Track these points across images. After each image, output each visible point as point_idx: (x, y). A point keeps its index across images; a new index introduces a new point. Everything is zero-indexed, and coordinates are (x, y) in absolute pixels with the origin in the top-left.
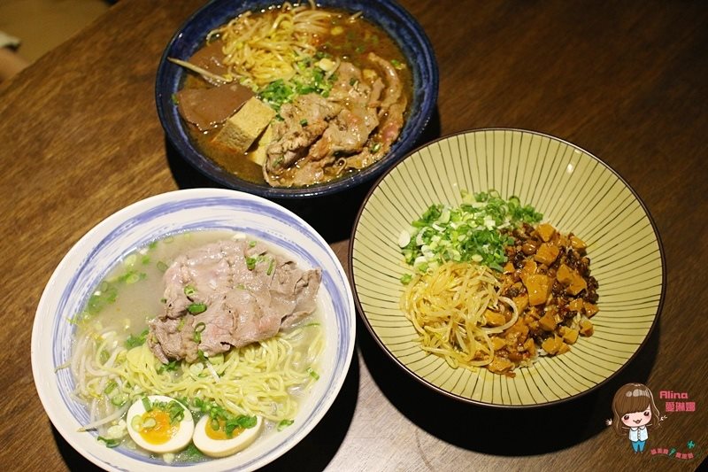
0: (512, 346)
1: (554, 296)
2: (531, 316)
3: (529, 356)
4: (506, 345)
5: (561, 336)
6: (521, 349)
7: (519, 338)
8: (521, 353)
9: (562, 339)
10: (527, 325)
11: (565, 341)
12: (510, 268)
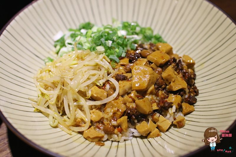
0: (107, 119)
1: (156, 89)
2: (131, 97)
3: (121, 131)
4: (103, 118)
5: (155, 123)
6: (114, 123)
7: (114, 113)
8: (115, 127)
9: (156, 125)
10: (125, 104)
11: (158, 127)
12: (126, 61)
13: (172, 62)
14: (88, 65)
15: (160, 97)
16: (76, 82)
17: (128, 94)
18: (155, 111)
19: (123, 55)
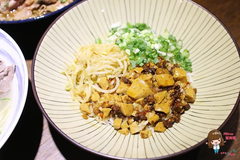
0: (99, 104)
4: (97, 101)
6: (101, 109)
8: (100, 111)
9: (128, 126)
13: (173, 88)
14: (110, 60)
15: (144, 109)
16: (91, 69)
17: (123, 95)
18: (132, 116)
19: (142, 64)
